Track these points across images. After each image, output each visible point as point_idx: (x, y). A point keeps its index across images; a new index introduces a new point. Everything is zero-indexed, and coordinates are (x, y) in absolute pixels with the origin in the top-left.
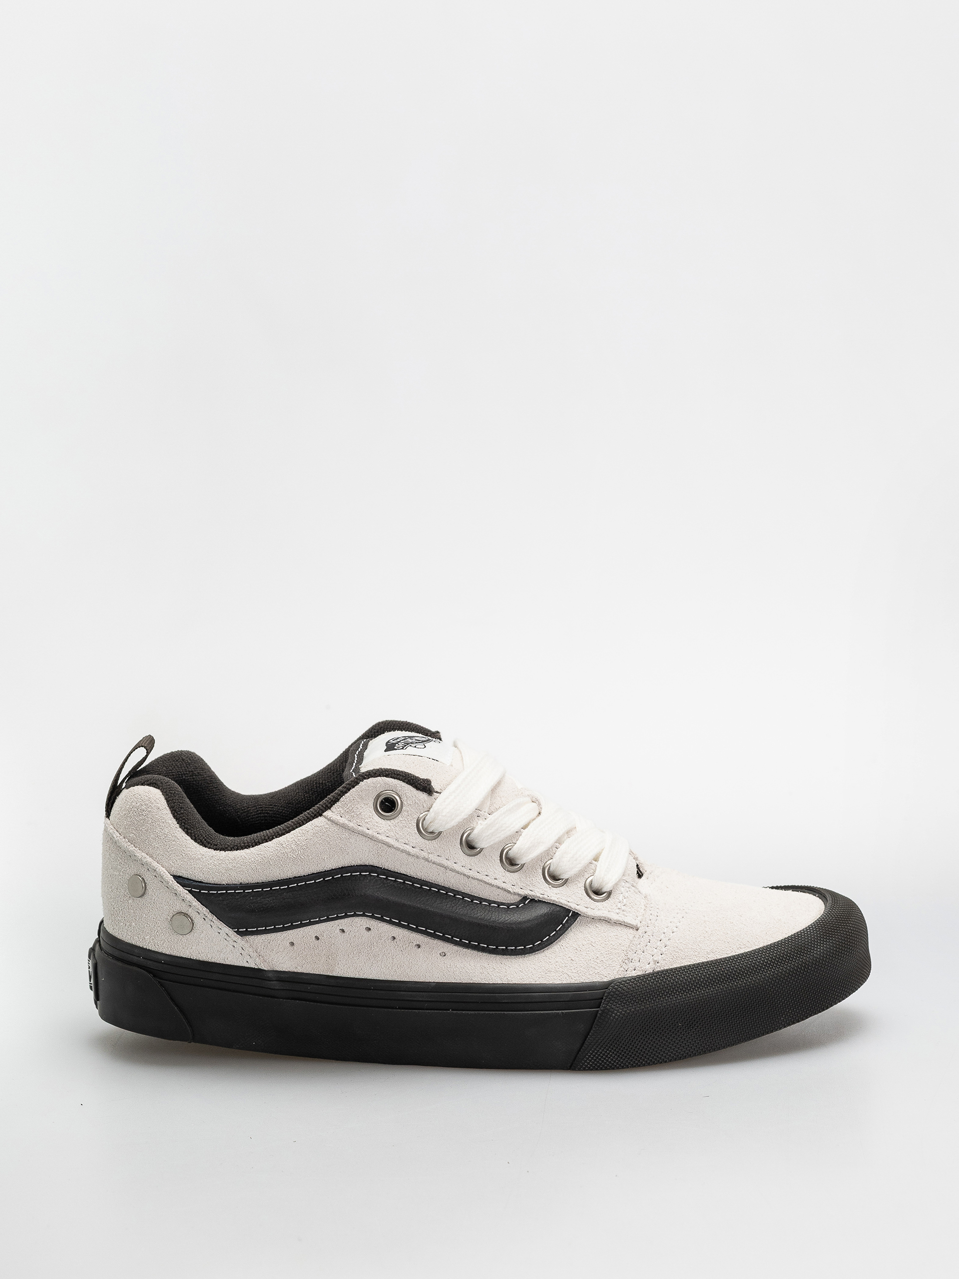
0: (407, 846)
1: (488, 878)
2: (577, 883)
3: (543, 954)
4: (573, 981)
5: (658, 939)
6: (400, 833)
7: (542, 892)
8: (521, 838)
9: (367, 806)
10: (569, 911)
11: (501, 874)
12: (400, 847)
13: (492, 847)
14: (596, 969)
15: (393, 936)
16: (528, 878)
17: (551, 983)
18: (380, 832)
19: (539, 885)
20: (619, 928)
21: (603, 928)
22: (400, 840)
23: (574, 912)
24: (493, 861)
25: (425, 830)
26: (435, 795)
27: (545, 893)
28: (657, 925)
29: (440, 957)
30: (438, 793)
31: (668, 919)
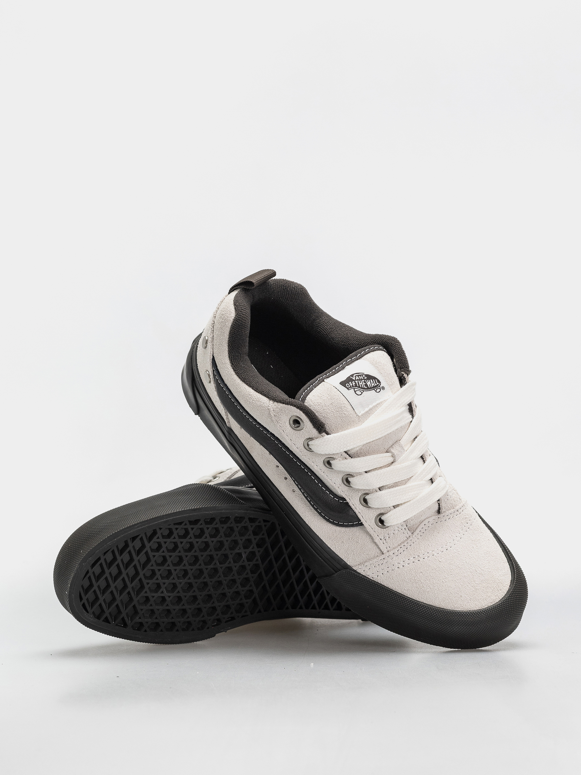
0: (294, 446)
1: (331, 481)
2: (375, 511)
3: (335, 528)
5: (387, 566)
7: (353, 503)
9: (286, 416)
10: (359, 520)
11: (338, 482)
13: (340, 471)
16: (352, 493)
18: (285, 431)
19: (354, 499)
20: (375, 546)
21: (368, 539)
23: (362, 523)
24: (338, 476)
25: (308, 446)
26: (324, 434)
27: (355, 505)
28: (394, 559)
29: (292, 490)
30: (328, 434)
31: (404, 559)
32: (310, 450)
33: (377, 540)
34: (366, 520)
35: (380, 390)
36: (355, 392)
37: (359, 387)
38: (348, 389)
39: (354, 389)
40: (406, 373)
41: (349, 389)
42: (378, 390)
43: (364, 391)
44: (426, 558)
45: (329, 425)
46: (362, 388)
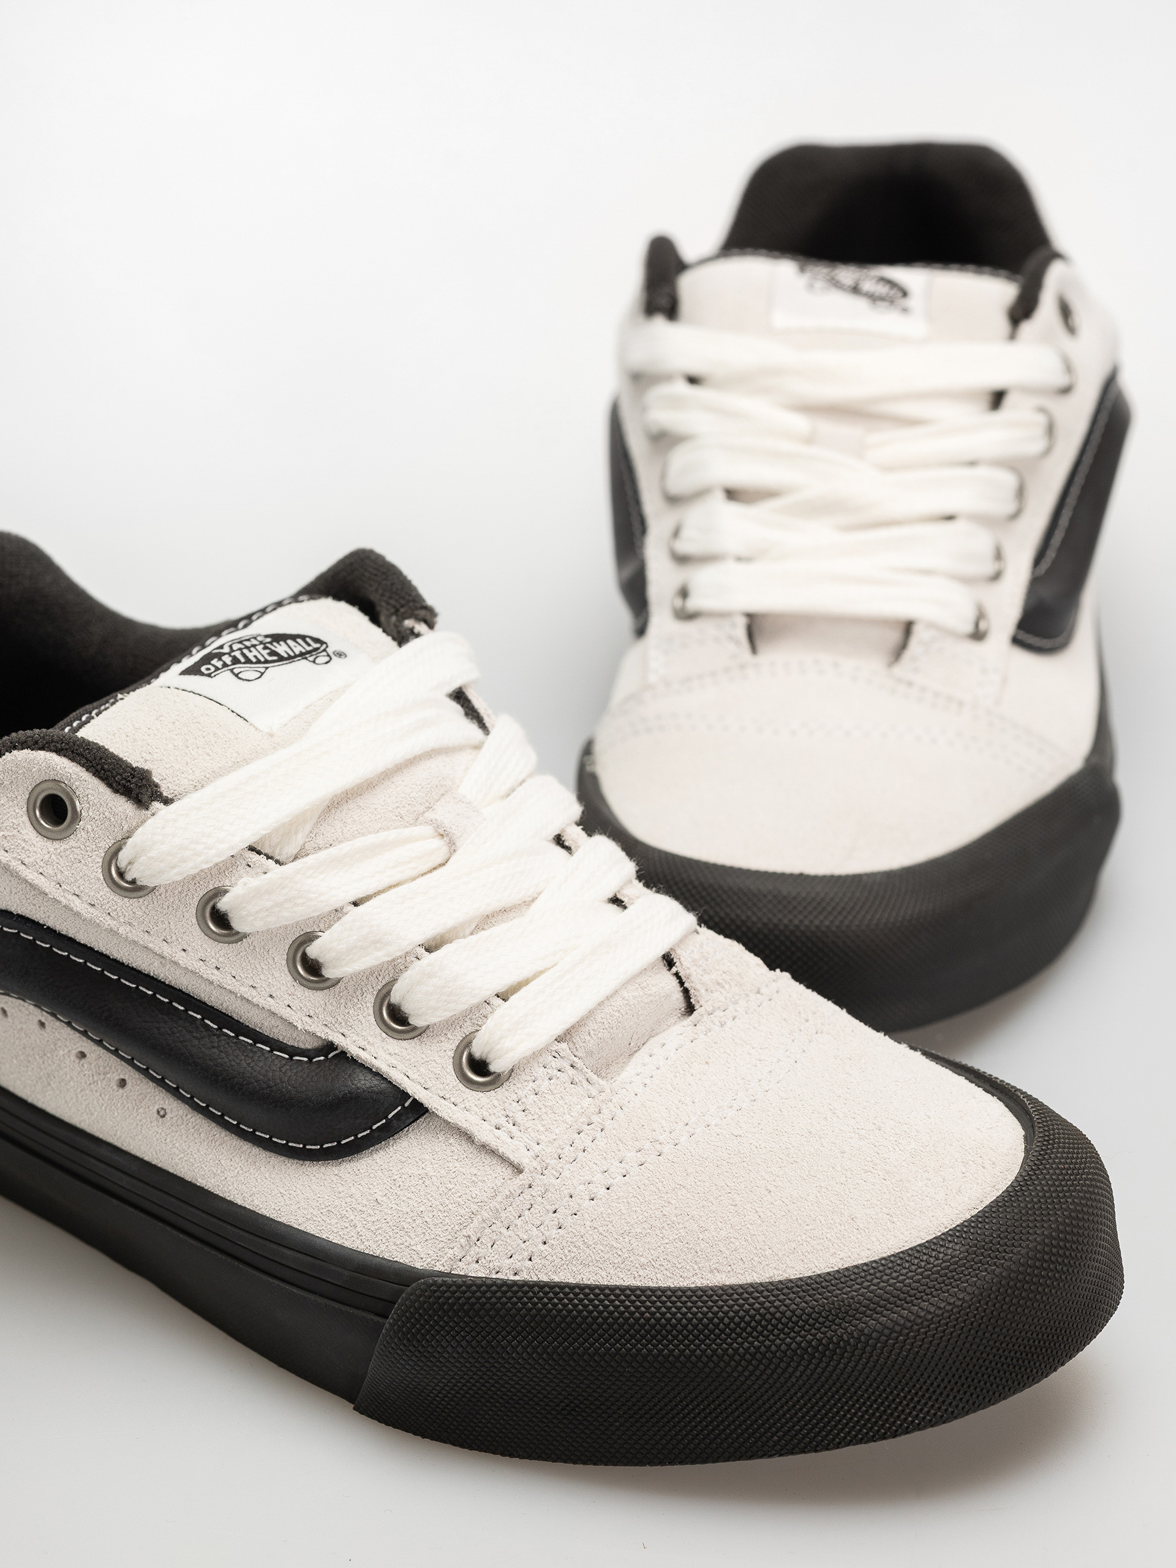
0: (77, 901)
1: (254, 993)
2: (443, 1039)
3: (335, 1170)
4: (361, 1248)
5: (548, 1207)
6: (66, 873)
7: (362, 1044)
8: (337, 927)
9: (11, 803)
10: (405, 1095)
11: (284, 988)
12: (62, 899)
13: (270, 934)
14: (409, 1237)
15: (80, 1049)
16: (342, 1008)
17: (324, 1237)
18: (26, 861)
19: (360, 1026)
20: (488, 1160)
21: (457, 1147)
22: (64, 886)
23: (415, 1100)
24: (271, 961)
25: (121, 874)
26: (156, 805)
27: (368, 1047)
28: (566, 1173)
29: (156, 1115)
30: (167, 801)
31: (604, 1162)
32: (134, 889)
33: (484, 1133)
34: (422, 1081)
35: (331, 659)
36: (237, 675)
37: (248, 661)
38: (209, 675)
39: (232, 671)
40: (419, 619)
41: (213, 675)
42: (322, 659)
43: (267, 668)
44: (683, 1139)
45: (163, 777)
46: (259, 662)
